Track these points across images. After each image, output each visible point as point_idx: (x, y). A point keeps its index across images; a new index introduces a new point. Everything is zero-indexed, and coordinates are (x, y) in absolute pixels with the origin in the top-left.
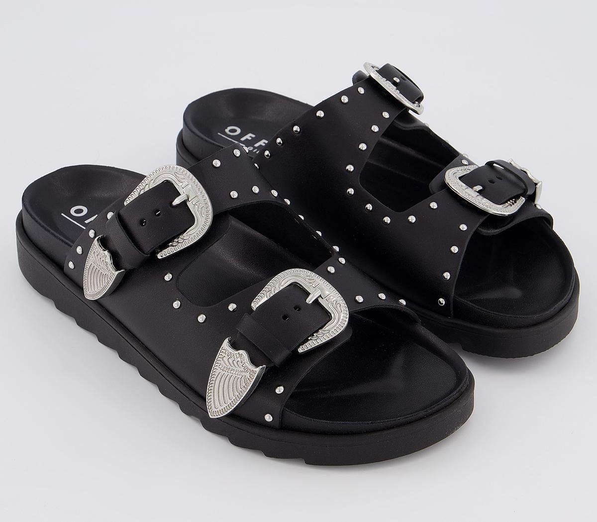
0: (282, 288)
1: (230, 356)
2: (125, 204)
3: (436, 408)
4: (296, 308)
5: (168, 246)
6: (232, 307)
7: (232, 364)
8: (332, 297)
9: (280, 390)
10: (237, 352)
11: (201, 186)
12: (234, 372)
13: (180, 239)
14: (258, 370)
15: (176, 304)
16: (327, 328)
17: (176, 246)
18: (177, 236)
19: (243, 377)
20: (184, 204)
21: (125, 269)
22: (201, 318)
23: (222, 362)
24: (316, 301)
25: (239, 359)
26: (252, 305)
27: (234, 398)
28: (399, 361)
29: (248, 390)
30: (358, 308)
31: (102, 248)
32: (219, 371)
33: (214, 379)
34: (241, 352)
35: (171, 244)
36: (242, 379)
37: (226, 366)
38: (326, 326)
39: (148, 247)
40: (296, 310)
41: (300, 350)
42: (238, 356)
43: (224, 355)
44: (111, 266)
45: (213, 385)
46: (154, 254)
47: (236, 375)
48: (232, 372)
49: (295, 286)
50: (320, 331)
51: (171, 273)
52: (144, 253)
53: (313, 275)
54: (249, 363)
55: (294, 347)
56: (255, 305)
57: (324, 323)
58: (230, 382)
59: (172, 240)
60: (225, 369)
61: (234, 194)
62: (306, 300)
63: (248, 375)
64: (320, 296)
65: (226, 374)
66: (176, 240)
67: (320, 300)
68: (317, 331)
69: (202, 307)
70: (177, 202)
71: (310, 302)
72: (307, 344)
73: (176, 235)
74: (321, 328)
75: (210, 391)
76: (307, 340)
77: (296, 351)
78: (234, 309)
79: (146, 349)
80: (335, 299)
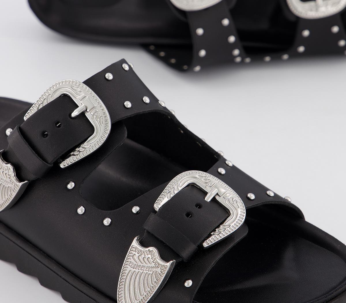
0: (180, 189)
1: (140, 254)
2: (25, 119)
3: (335, 294)
4: (197, 206)
5: (70, 156)
6: (135, 209)
7: (142, 261)
8: (228, 195)
9: (189, 283)
10: (147, 249)
11: (98, 97)
12: (145, 269)
13: (81, 148)
14: (168, 264)
15: (81, 210)
16: (227, 223)
17: (77, 155)
18: (79, 146)
19: (154, 273)
20: (83, 115)
21: (29, 181)
22: (107, 222)
23: (132, 260)
24: (214, 199)
25: (150, 256)
26: (155, 205)
27: (145, 294)
28: (289, 254)
29: (159, 285)
30: (251, 205)
31: (4, 162)
32: (129, 268)
33: (125, 277)
34: (151, 248)
35: (72, 153)
36: (153, 275)
37: (136, 264)
38: (226, 222)
39: (51, 158)
40: (197, 207)
41: (205, 245)
42: (148, 253)
43: (134, 253)
44: (14, 178)
45: (123, 283)
46: (57, 163)
47: (147, 272)
48: (143, 268)
49: (192, 186)
50: (221, 226)
51: (73, 182)
52: (47, 163)
53: (208, 176)
54: (159, 258)
55: (200, 242)
56: (158, 206)
57: (224, 219)
58: (141, 279)
59: (73, 149)
60: (135, 267)
61: (128, 104)
62: (204, 199)
63: (159, 270)
64: (217, 194)
65: (137, 270)
66: (77, 149)
67: (217, 198)
68: (218, 227)
69: (107, 211)
70: (75, 113)
71: (209, 201)
72: (210, 239)
73: (76, 144)
74: (222, 223)
75: (120, 290)
76: (210, 235)
77: (201, 246)
78: (138, 212)
79: (48, 257)
80: (231, 196)
